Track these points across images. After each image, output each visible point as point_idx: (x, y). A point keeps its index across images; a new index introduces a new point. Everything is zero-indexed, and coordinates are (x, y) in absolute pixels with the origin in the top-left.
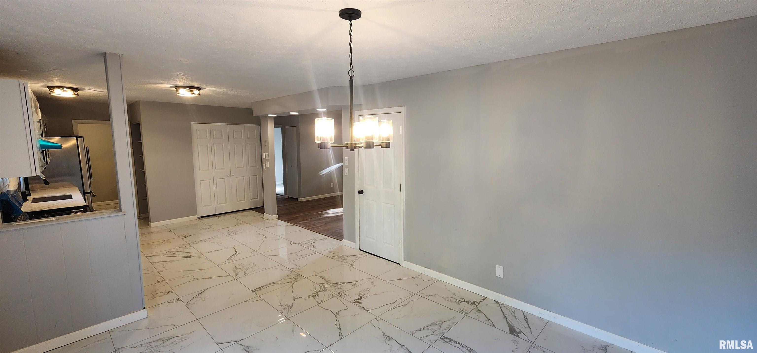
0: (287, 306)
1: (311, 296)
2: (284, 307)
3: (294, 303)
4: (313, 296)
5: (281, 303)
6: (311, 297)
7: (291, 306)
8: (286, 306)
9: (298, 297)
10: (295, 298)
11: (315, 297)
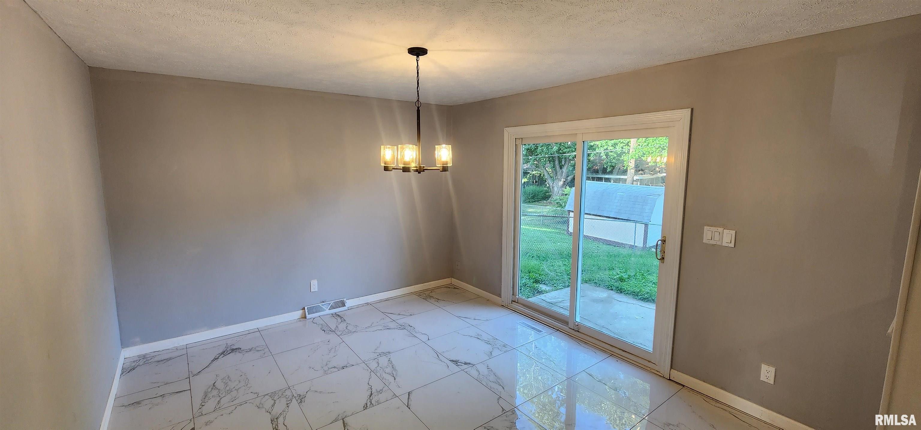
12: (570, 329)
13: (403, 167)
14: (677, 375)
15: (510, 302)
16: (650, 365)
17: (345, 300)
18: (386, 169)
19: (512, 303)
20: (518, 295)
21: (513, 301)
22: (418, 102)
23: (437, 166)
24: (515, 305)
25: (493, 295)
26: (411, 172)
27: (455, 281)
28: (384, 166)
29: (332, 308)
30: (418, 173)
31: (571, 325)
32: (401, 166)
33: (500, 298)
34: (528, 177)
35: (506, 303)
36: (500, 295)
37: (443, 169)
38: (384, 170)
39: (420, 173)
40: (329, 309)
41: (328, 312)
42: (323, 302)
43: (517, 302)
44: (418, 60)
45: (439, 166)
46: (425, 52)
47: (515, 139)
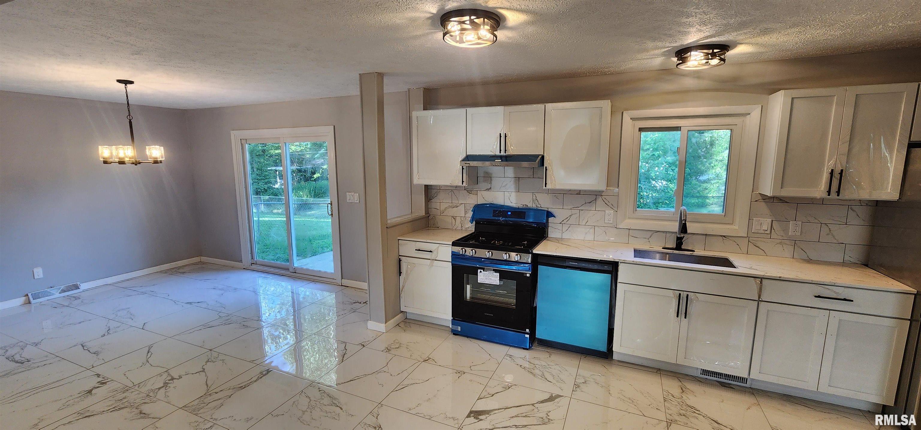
0: (213, 361)
1: (176, 379)
2: (218, 359)
3: (204, 366)
4: (173, 379)
5: (222, 363)
6: (176, 376)
7: (208, 361)
8: (215, 360)
9: (198, 373)
10: (203, 372)
11: (170, 378)
12: (291, 273)
13: (118, 161)
14: (346, 282)
15: (250, 264)
16: (334, 281)
17: (78, 283)
18: (105, 162)
19: (251, 265)
20: (256, 259)
21: (252, 264)
22: (130, 117)
23: (149, 160)
24: (254, 267)
25: (236, 262)
26: (126, 164)
27: (204, 259)
28: (103, 161)
29: (63, 291)
30: (135, 165)
31: (291, 270)
32: (117, 160)
33: (241, 263)
34: (321, 172)
35: (247, 265)
36: (241, 261)
37: (154, 162)
38: (104, 163)
39: (137, 165)
40: (60, 293)
41: (57, 295)
42: (51, 287)
43: (255, 263)
44: (126, 87)
45: (151, 160)
46: (132, 82)
47: (241, 139)
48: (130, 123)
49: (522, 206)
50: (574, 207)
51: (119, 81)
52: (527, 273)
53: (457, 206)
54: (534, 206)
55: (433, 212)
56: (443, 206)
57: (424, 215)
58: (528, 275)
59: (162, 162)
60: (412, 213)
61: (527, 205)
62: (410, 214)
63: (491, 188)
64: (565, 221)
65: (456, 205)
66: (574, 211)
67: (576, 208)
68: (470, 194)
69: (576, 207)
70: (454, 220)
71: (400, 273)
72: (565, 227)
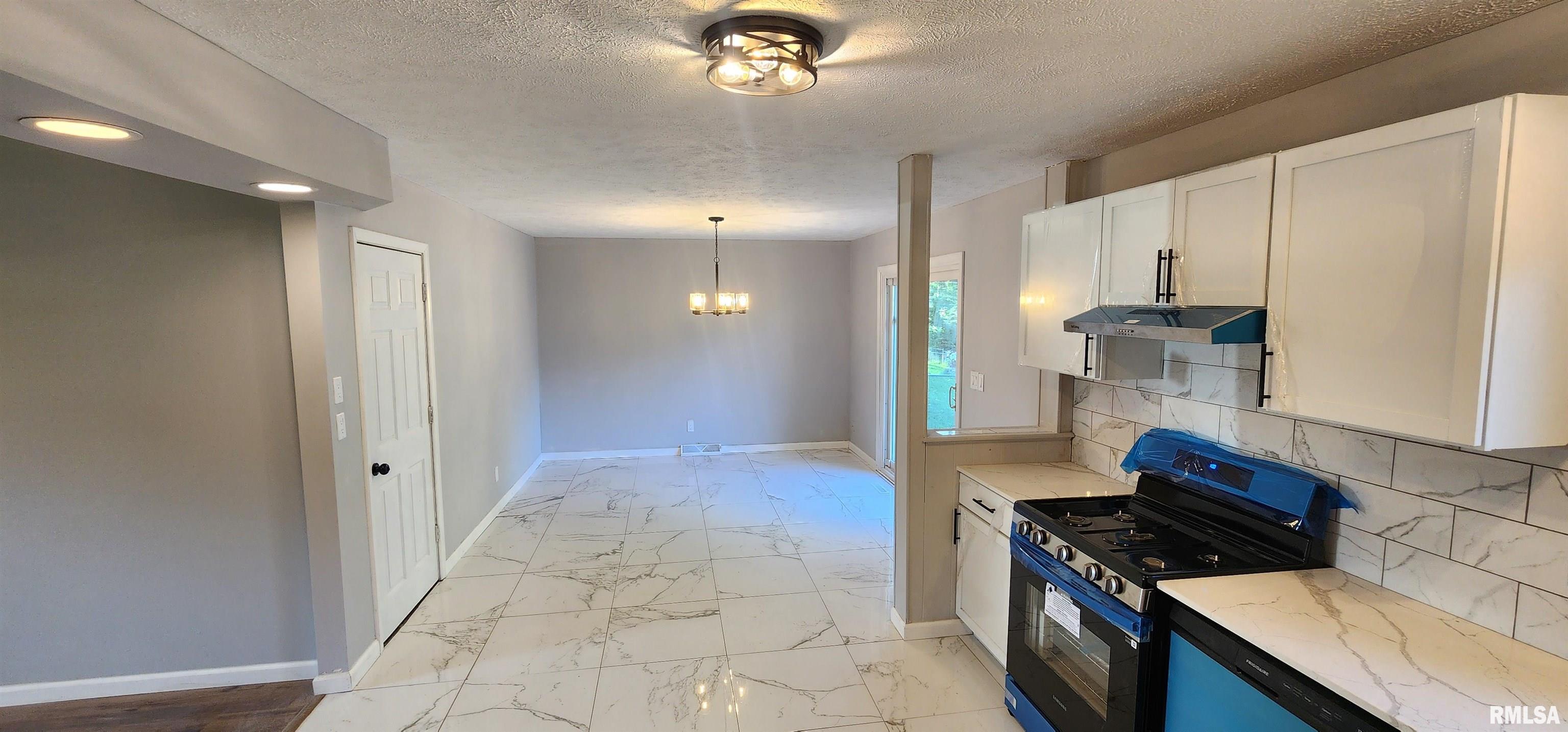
15: (882, 466)
17: (720, 445)
19: (884, 468)
21: (886, 466)
22: (716, 259)
25: (872, 459)
27: (851, 445)
28: (694, 310)
29: (706, 450)
33: (875, 462)
36: (875, 458)
38: (695, 313)
40: (703, 451)
42: (699, 443)
43: (889, 466)
44: (717, 225)
46: (721, 219)
47: (887, 279)
48: (717, 265)
49: (1263, 452)
50: (1434, 491)
51: (711, 219)
52: (1132, 638)
53: (1121, 425)
54: (1297, 460)
55: (1079, 430)
56: (1098, 421)
57: (1056, 433)
58: (1134, 645)
59: (746, 312)
60: (1039, 426)
61: (1278, 455)
62: (1035, 427)
63: (1189, 393)
64: (1396, 532)
65: (1119, 423)
66: (1431, 507)
67: (1442, 495)
68: (1147, 401)
69: (1441, 491)
70: (1114, 456)
71: (956, 539)
72: (1396, 553)
